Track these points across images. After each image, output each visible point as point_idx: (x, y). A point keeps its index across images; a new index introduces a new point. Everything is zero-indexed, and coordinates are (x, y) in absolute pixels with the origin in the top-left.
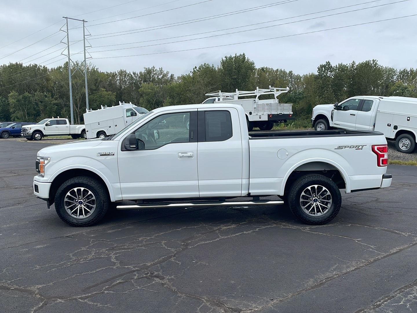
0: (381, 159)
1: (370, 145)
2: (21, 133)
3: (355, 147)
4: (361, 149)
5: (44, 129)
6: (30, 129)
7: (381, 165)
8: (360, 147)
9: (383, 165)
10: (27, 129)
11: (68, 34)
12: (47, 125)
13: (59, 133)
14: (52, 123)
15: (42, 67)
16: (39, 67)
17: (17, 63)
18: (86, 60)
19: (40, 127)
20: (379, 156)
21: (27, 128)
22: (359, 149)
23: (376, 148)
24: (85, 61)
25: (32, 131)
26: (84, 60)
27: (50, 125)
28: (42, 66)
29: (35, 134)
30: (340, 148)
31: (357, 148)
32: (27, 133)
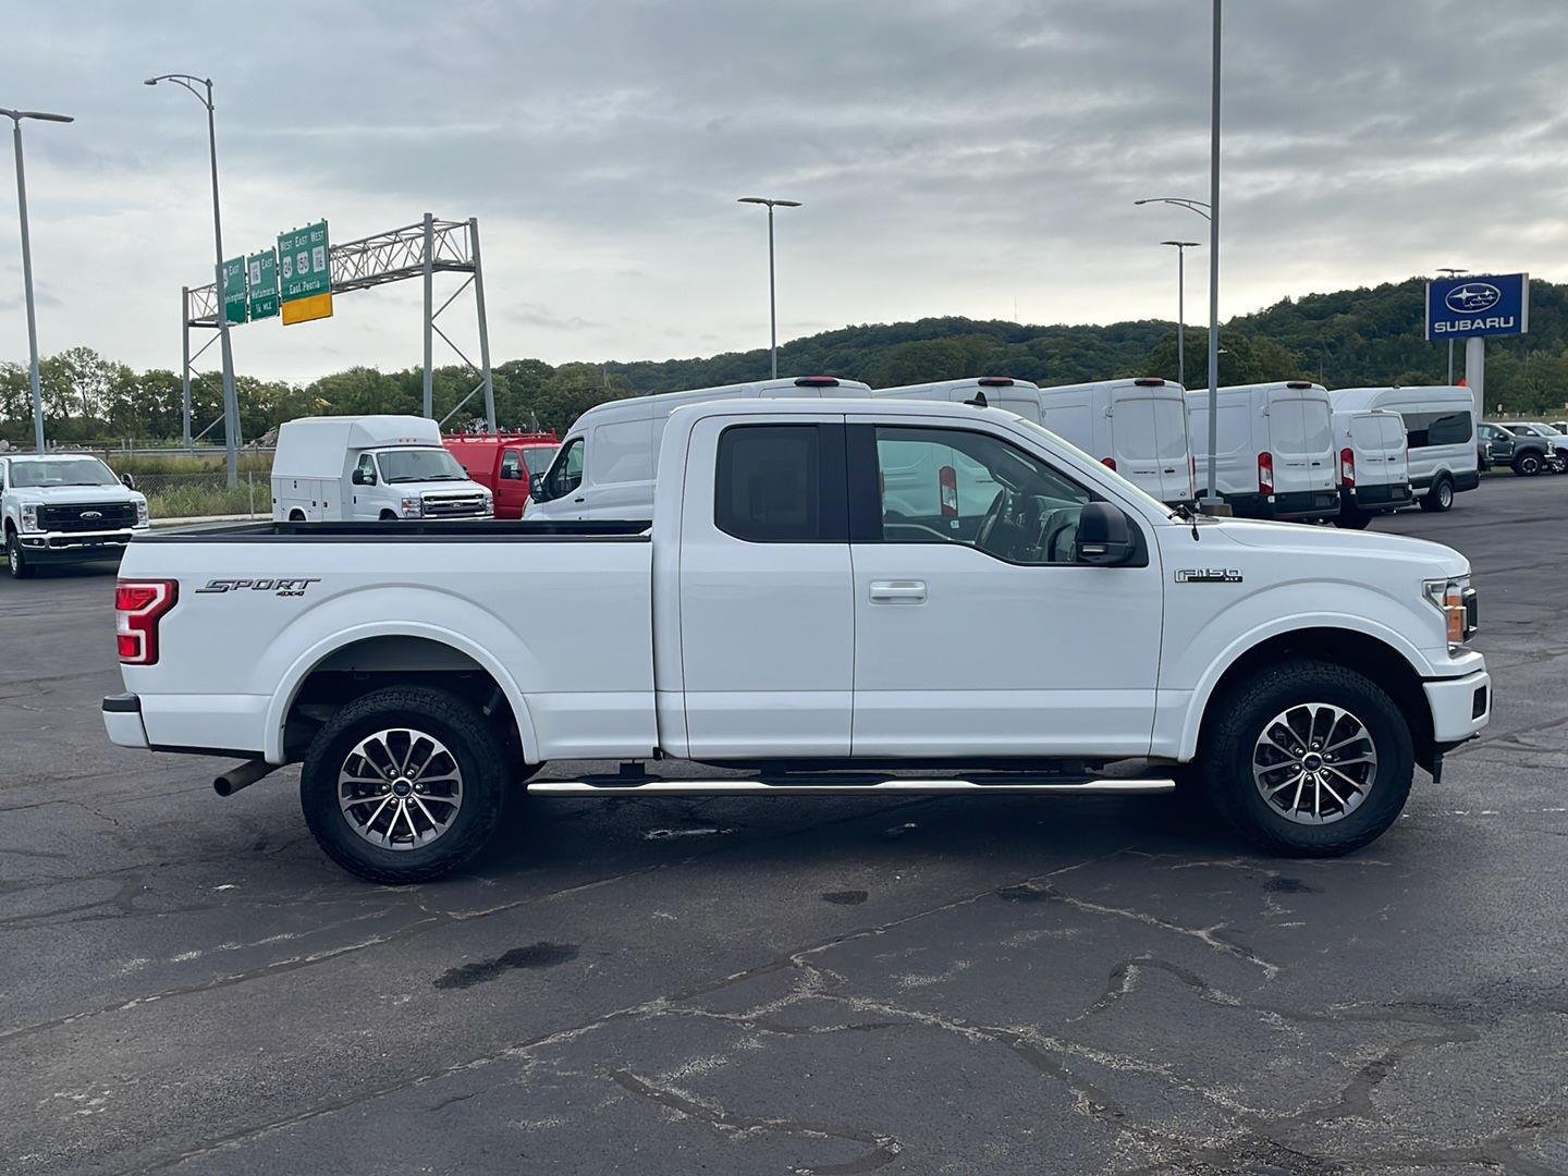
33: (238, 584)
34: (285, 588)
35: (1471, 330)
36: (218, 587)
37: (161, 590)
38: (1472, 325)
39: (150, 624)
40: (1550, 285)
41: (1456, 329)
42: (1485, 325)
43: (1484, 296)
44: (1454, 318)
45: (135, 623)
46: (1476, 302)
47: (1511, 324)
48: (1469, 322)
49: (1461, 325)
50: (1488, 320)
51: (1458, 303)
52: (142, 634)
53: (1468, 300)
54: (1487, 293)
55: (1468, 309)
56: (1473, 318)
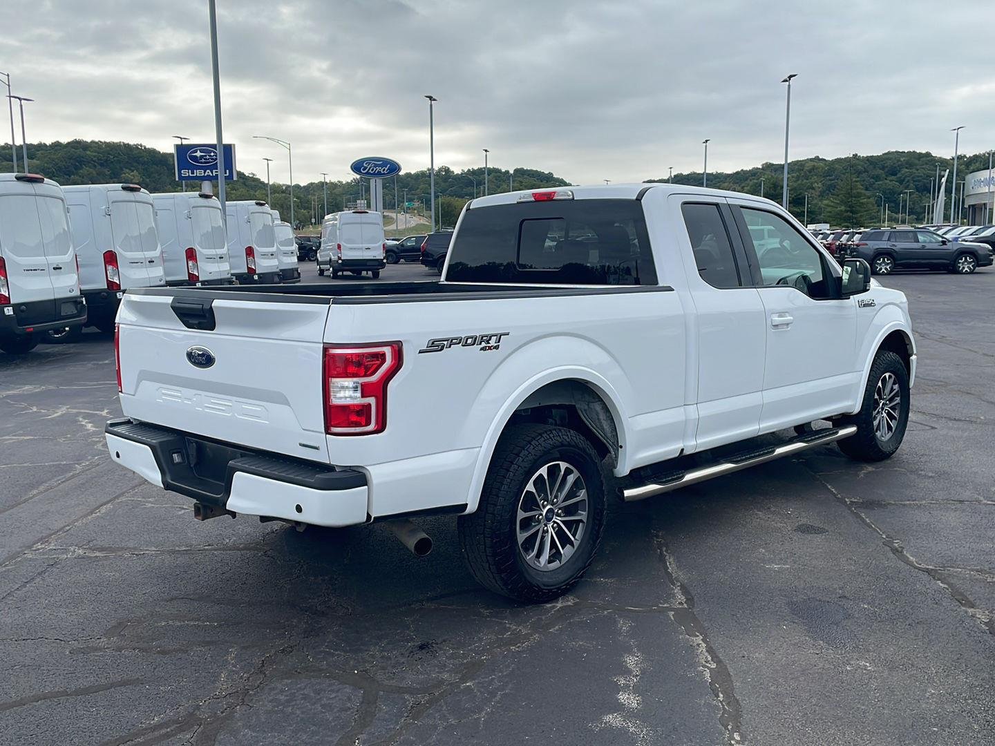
33: (452, 342)
34: (486, 342)
35: (204, 176)
36: (436, 346)
37: (387, 350)
38: (205, 173)
39: (379, 391)
40: (160, 152)
41: (195, 175)
42: (212, 173)
43: (211, 156)
44: (193, 168)
45: (366, 390)
46: (206, 159)
47: (228, 175)
48: (203, 171)
49: (198, 173)
50: (214, 171)
51: (195, 159)
52: (372, 401)
53: (201, 157)
54: (212, 154)
55: (201, 163)
56: (205, 169)
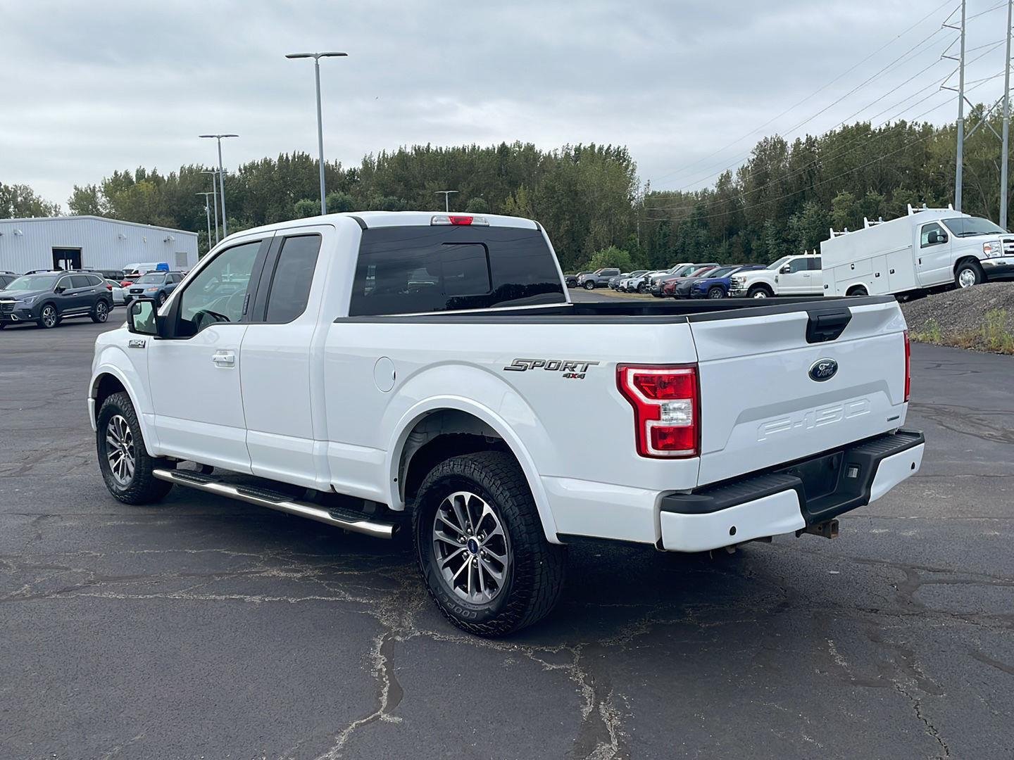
0: (650, 424)
1: (612, 364)
2: (730, 290)
3: (562, 367)
4: (580, 376)
5: (777, 281)
6: (745, 281)
7: (651, 451)
8: (578, 371)
9: (661, 453)
10: (739, 281)
11: (963, 32)
12: (782, 271)
13: (811, 289)
14: (796, 266)
15: (921, 126)
16: (911, 127)
17: (858, 124)
18: (1009, 93)
19: (768, 277)
20: (642, 414)
21: (739, 278)
22: (574, 376)
23: (631, 374)
24: (1006, 96)
25: (747, 286)
26: (1004, 94)
27: (788, 272)
28: (922, 123)
29: (755, 294)
30: (519, 367)
31: (567, 371)
32: (738, 291)
